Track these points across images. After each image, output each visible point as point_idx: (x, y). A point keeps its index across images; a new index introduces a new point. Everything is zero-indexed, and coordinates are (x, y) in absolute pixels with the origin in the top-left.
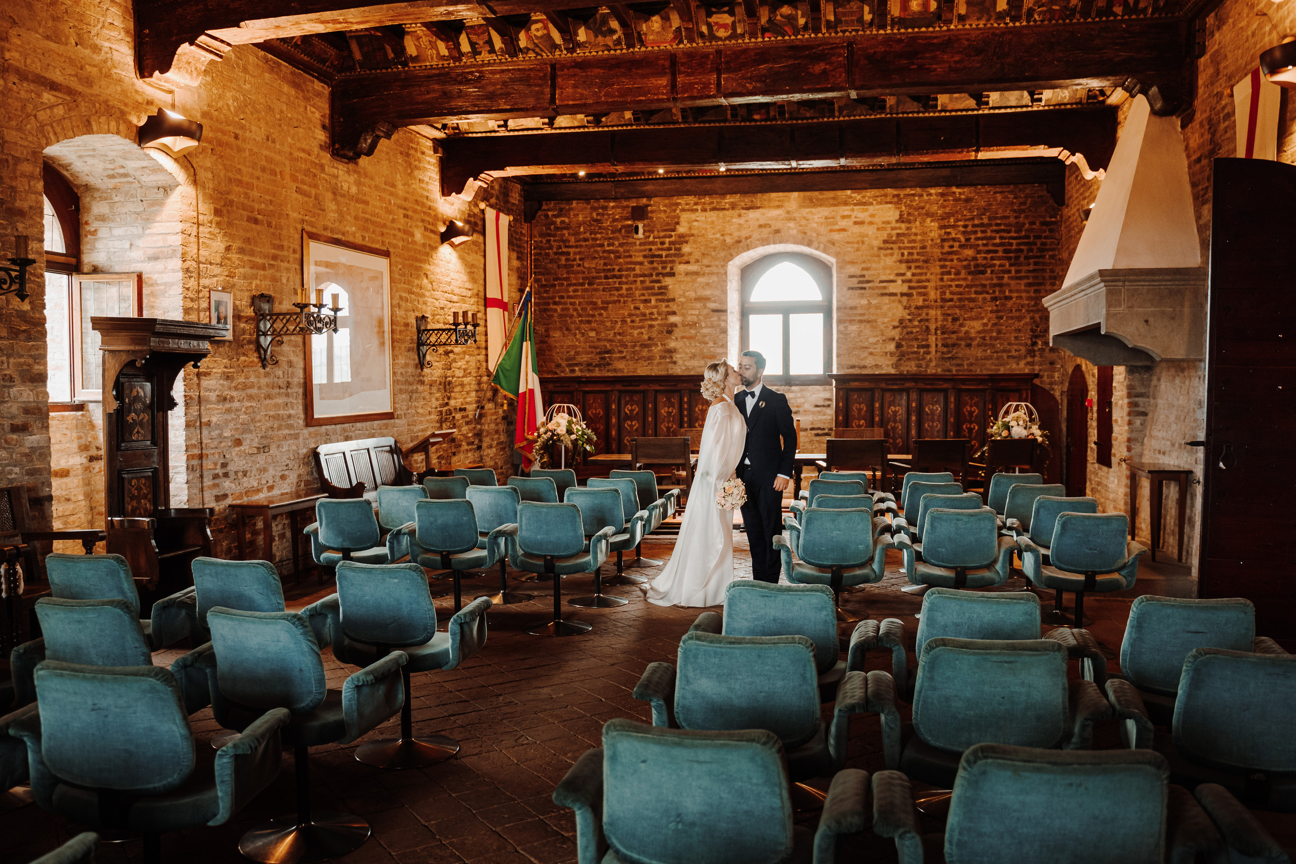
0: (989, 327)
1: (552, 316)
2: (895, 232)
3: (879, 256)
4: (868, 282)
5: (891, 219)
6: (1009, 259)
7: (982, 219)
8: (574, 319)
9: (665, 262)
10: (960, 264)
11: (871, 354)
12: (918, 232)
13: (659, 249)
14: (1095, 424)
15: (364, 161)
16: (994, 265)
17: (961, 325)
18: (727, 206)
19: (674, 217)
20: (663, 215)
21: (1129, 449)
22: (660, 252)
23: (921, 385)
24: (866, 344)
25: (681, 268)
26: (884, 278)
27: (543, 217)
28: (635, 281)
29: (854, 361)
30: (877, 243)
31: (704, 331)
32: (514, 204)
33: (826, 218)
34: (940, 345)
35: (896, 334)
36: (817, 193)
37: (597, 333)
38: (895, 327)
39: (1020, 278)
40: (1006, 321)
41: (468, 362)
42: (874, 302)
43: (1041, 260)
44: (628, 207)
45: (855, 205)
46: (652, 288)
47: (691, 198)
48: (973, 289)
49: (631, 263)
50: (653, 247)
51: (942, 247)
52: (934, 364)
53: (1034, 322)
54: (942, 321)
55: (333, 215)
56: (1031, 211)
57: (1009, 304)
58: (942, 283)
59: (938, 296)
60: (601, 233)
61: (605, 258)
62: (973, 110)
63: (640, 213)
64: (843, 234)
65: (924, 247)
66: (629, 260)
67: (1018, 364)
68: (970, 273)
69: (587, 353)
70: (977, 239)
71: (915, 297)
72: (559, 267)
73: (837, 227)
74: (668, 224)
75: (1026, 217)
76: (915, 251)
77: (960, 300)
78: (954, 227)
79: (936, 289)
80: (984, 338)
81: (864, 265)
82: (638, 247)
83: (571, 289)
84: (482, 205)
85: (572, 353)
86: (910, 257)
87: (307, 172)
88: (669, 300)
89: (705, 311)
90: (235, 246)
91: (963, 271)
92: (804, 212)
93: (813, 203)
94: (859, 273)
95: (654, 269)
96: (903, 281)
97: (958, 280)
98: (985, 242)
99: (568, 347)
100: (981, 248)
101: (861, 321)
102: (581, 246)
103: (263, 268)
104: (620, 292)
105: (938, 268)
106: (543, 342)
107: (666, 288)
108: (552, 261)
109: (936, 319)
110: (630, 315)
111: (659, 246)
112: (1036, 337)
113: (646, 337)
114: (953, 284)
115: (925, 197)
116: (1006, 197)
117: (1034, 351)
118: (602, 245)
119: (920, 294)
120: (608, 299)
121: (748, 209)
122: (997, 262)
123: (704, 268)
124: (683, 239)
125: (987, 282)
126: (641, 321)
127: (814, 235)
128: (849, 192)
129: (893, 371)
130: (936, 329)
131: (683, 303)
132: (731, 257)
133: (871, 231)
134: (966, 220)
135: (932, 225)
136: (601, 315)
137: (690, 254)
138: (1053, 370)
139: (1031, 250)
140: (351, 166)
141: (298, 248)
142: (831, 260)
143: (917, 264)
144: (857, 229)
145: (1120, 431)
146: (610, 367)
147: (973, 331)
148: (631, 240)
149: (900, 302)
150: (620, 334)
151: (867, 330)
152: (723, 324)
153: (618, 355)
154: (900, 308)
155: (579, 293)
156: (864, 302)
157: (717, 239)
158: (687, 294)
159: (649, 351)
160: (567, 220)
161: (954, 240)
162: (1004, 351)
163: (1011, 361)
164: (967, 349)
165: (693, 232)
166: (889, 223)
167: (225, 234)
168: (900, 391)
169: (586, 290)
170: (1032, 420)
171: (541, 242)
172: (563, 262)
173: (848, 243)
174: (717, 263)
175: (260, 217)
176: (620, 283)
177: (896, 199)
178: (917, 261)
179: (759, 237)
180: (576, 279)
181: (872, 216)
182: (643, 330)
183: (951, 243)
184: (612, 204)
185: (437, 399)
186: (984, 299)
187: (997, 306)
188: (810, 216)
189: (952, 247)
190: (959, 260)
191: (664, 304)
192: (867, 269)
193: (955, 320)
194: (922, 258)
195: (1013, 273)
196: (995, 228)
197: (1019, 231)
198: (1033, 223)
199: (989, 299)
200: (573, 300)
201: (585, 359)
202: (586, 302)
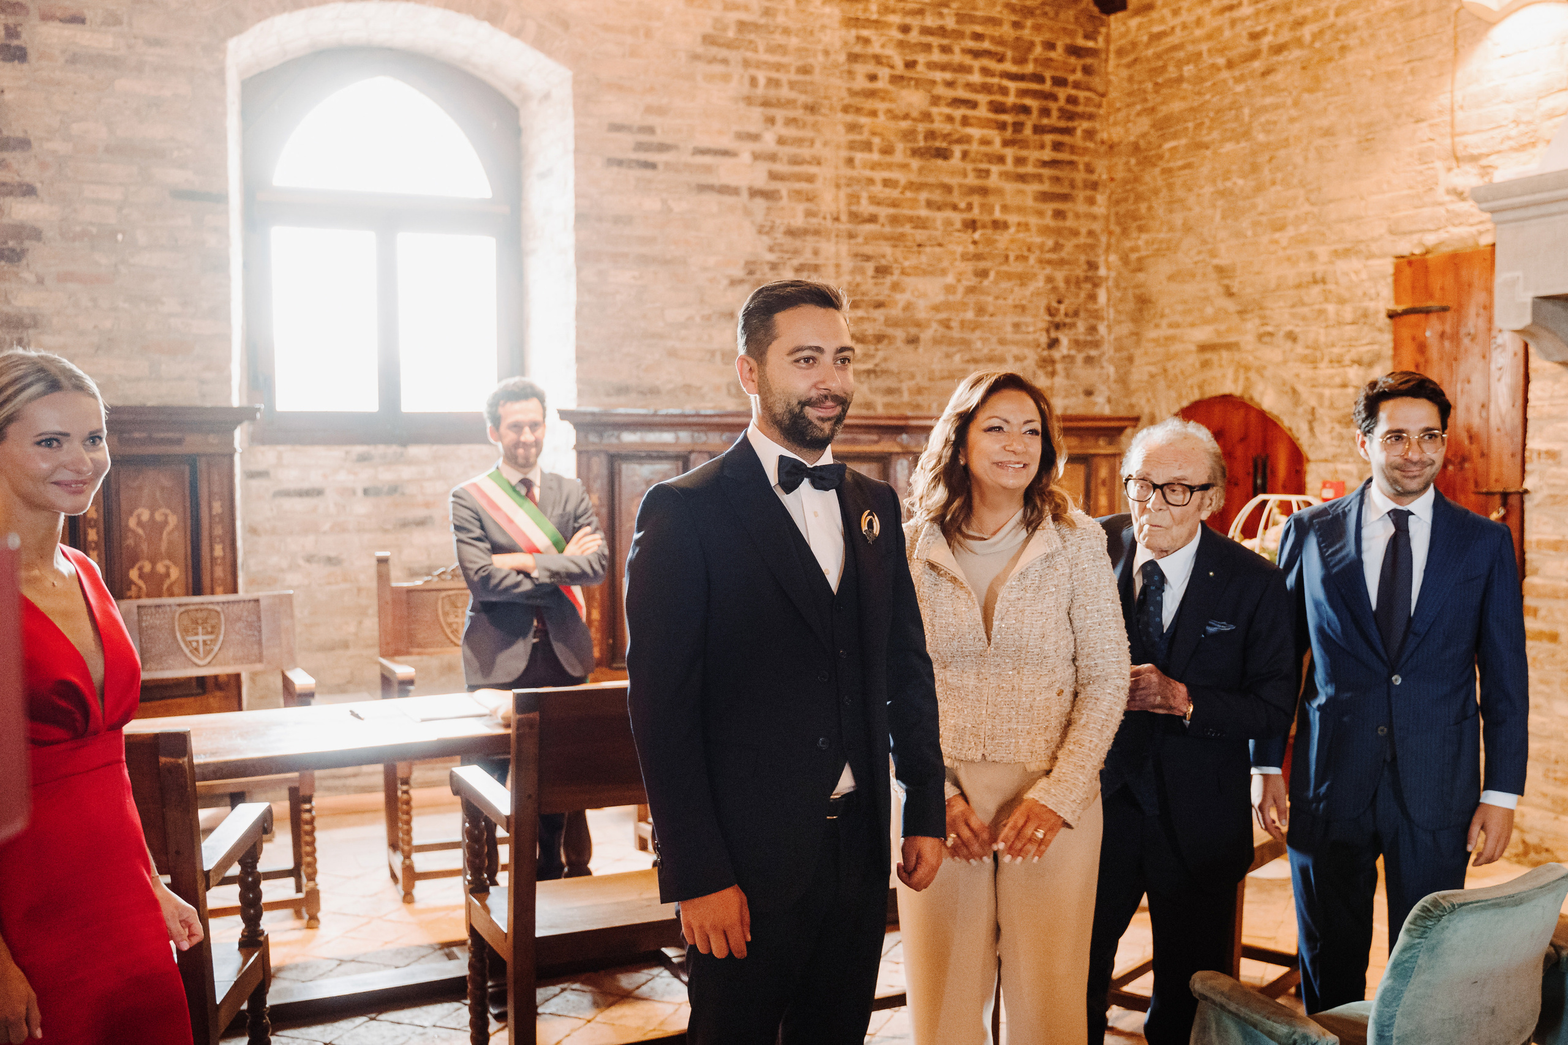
0: (959, 296)
2: (733, 16)
3: (691, 77)
4: (663, 148)
6: (1002, 126)
7: (941, 15)
10: (892, 124)
11: (672, 353)
12: (792, 25)
16: (969, 139)
17: (896, 287)
24: (658, 326)
25: (47, 36)
26: (706, 142)
29: (624, 376)
30: (686, 38)
31: (145, 259)
38: (734, 283)
39: (1022, 178)
40: (996, 282)
42: (680, 206)
43: (1066, 139)
48: (924, 196)
51: (851, 74)
53: (1055, 289)
54: (853, 272)
56: (1045, 14)
57: (1003, 239)
58: (850, 172)
59: (842, 206)
68: (915, 152)
70: (931, 66)
71: (785, 202)
75: (1037, 28)
76: (783, 77)
77: (894, 220)
78: (877, 24)
79: (838, 186)
81: (651, 99)
86: (772, 93)
88: (7, 144)
89: (148, 194)
91: (900, 147)
94: (637, 118)
96: (756, 157)
97: (889, 166)
98: (948, 76)
100: (940, 90)
101: (644, 260)
105: (841, 129)
109: (838, 266)
112: (1058, 326)
114: (879, 175)
117: (1053, 362)
119: (797, 195)
122: (975, 132)
123: (141, 48)
125: (954, 181)
131: (60, 160)
132: (239, 22)
134: (905, 12)
135: (826, 13)
139: (1045, 112)
143: (792, 114)
147: (922, 304)
149: (747, 212)
151: (660, 284)
154: (749, 229)
156: (652, 204)
158: (76, 128)
161: (878, 59)
164: (911, 347)
173: (606, 28)
174: (188, 35)
178: (790, 103)
183: (871, 68)
186: (948, 223)
187: (975, 243)
189: (873, 77)
190: (892, 115)
192: (661, 111)
193: (882, 271)
194: (803, 98)
195: (1009, 166)
196: (971, 44)
197: (1021, 61)
198: (1050, 46)
199: (958, 225)
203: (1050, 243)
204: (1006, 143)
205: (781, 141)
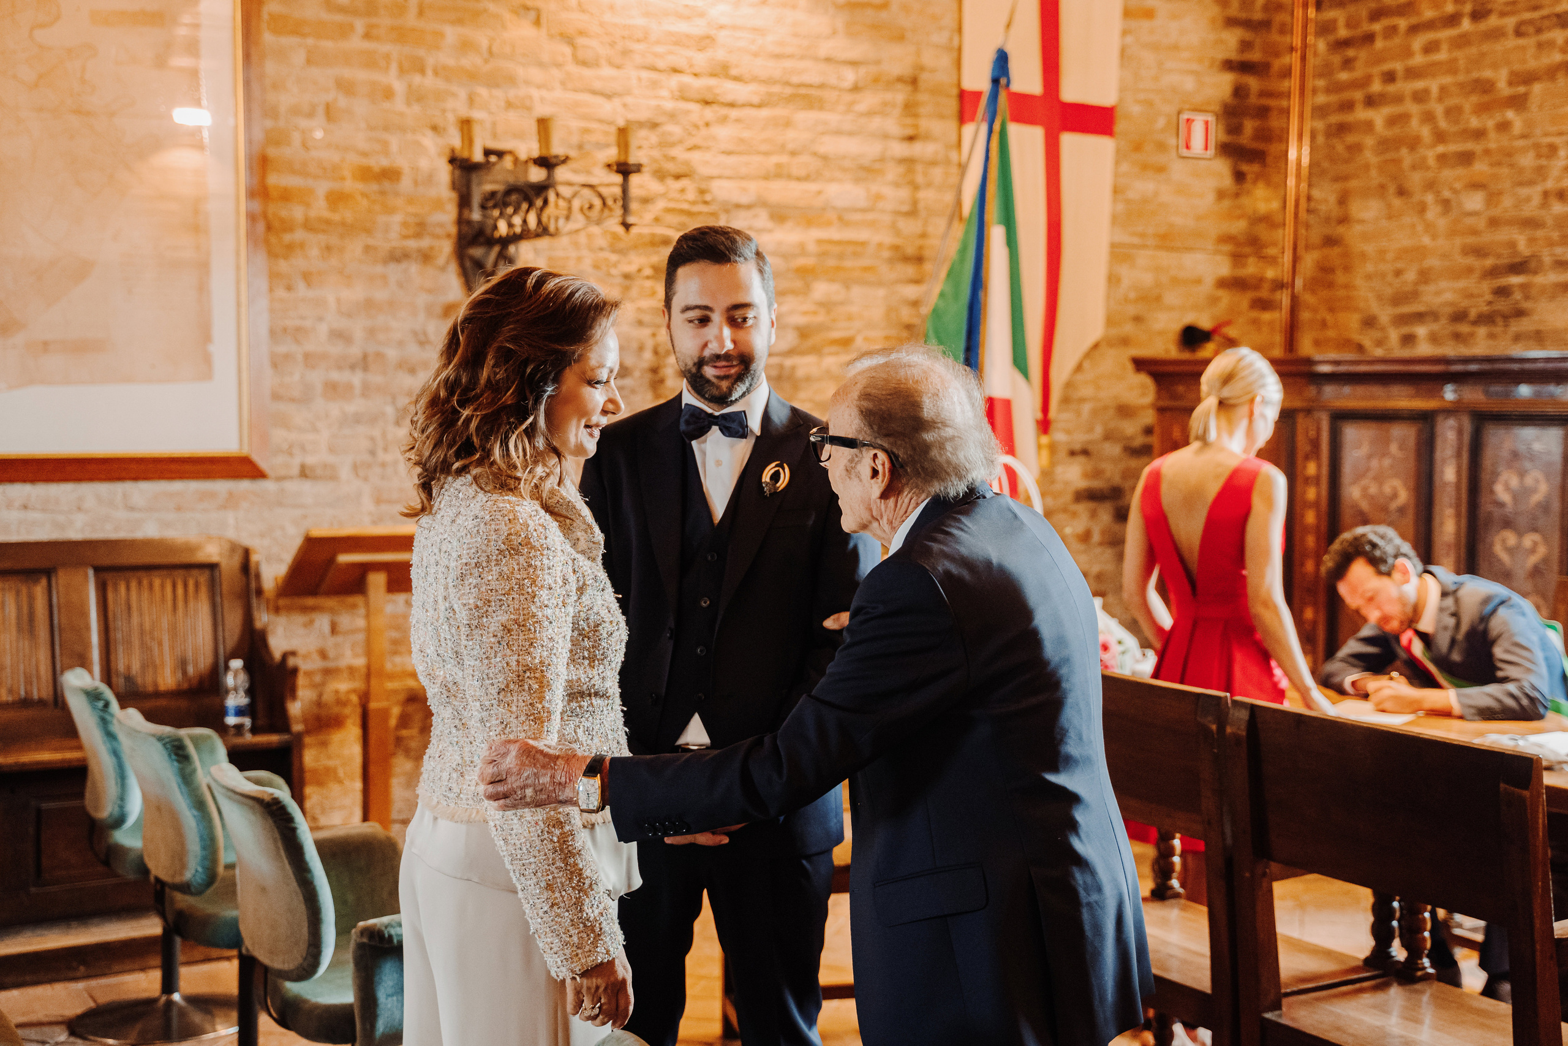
1: (1361, 148)
8: (1422, 151)
37: (1493, 198)
69: (1457, 274)
83: (1418, 42)
85: (1411, 276)
99: (1404, 253)
106: (1330, 241)
120: (1532, 64)
136: (1504, 126)
146: (1524, 325)
153: (1549, 277)
155: (1442, 55)
169: (1462, 41)
200: (1419, 85)
201: (1448, 296)
202: (1461, 85)
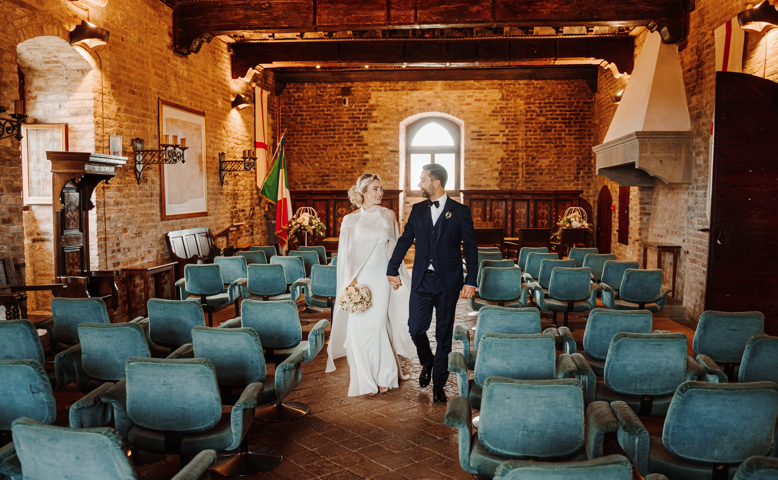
0: (553, 163)
1: (292, 154)
2: (499, 106)
3: (489, 120)
4: (483, 135)
5: (496, 98)
6: (565, 123)
7: (549, 99)
8: (306, 155)
9: (362, 121)
10: (536, 125)
11: (484, 178)
12: (512, 106)
13: (358, 114)
14: (617, 220)
15: (192, 56)
16: (556, 127)
17: (537, 162)
18: (400, 88)
19: (367, 94)
20: (360, 93)
21: (640, 234)
22: (359, 116)
23: (514, 197)
24: (482, 172)
25: (371, 125)
26: (492, 133)
27: (286, 93)
28: (343, 133)
29: (474, 182)
30: (488, 112)
31: (385, 163)
32: (270, 84)
33: (459, 97)
34: (524, 173)
35: (499, 166)
36: (453, 82)
37: (320, 165)
38: (498, 163)
39: (571, 135)
40: (563, 159)
41: (246, 181)
42: (486, 147)
43: (583, 124)
44: (339, 87)
45: (476, 89)
46: (354, 137)
47: (378, 83)
48: (544, 141)
49: (341, 122)
50: (355, 112)
51: (526, 115)
52: (521, 184)
53: (579, 160)
54: (526, 159)
55: (174, 90)
56: (577, 95)
57: (565, 149)
58: (526, 137)
59: (524, 145)
60: (322, 103)
61: (325, 119)
62: (553, 36)
63: (346, 91)
64: (468, 107)
65: (516, 115)
66: (339, 120)
67: (569, 185)
68: (542, 131)
69: (314, 176)
70: (546, 111)
71: (510, 145)
72: (296, 123)
73: (465, 102)
74: (364, 98)
75: (575, 99)
76: (510, 117)
77: (536, 147)
78: (533, 103)
79: (523, 140)
80: (550, 170)
81: (481, 126)
82: (345, 112)
83: (304, 137)
84: (254, 85)
85: (305, 176)
86: (508, 121)
87: (161, 62)
88: (364, 145)
89: (386, 152)
90: (123, 108)
91: (538, 130)
92: (446, 92)
93: (451, 88)
94: (478, 130)
95: (356, 125)
96: (504, 135)
97: (535, 135)
98: (551, 113)
99: (302, 172)
100: (549, 116)
101: (479, 159)
102: (310, 111)
103: (138, 122)
104: (334, 139)
105: (524, 128)
107: (362, 137)
108: (292, 120)
109: (523, 158)
110: (340, 153)
111: (358, 112)
112: (580, 169)
113: (350, 167)
114: (533, 137)
115: (517, 86)
116: (564, 87)
117: (578, 177)
118: (323, 111)
119: (513, 143)
120: (327, 144)
121: (412, 90)
122: (558, 125)
123: (386, 126)
124: (373, 108)
125: (552, 137)
126: (347, 157)
127: (452, 107)
128: (472, 81)
129: (497, 189)
130: (522, 164)
131: (372, 147)
132: (402, 119)
133: (485, 105)
134: (540, 100)
135: (521, 102)
136: (322, 153)
137: (377, 117)
138: (589, 189)
139: (577, 118)
140: (184, 59)
141: (157, 110)
142: (461, 122)
143: (512, 125)
144: (477, 104)
145: (634, 223)
146: (328, 185)
147: (543, 165)
148: (341, 108)
149: (502, 147)
150: (334, 165)
151: (482, 164)
152: (396, 159)
153: (333, 178)
154: (502, 151)
155: (309, 140)
156: (481, 147)
157: (393, 108)
158: (375, 141)
159: (352, 175)
160: (301, 95)
161: (533, 111)
162: (561, 177)
163: (565, 183)
164: (540, 176)
165: (378, 103)
166: (495, 100)
167: (117, 101)
168: (502, 200)
169: (313, 138)
170: (583, 218)
171: (285, 108)
172: (299, 121)
173: (471, 112)
174: (393, 123)
175: (136, 90)
176: (334, 134)
177: (499, 87)
178: (512, 123)
179: (419, 107)
180: (307, 131)
181: (486, 96)
182: (348, 163)
183: (531, 113)
184: (329, 86)
185: (230, 204)
187: (557, 151)
188: (449, 95)
189: (532, 115)
190: (536, 123)
191: (361, 147)
192: (483, 128)
193: (533, 158)
194: (515, 122)
195: (567, 132)
196: (557, 105)
197: (571, 107)
198: (578, 102)
199: (553, 147)
200: (305, 144)
201: (313, 180)
202: (313, 145)
203: (578, 149)
204: (566, 127)
205: (510, 131)
